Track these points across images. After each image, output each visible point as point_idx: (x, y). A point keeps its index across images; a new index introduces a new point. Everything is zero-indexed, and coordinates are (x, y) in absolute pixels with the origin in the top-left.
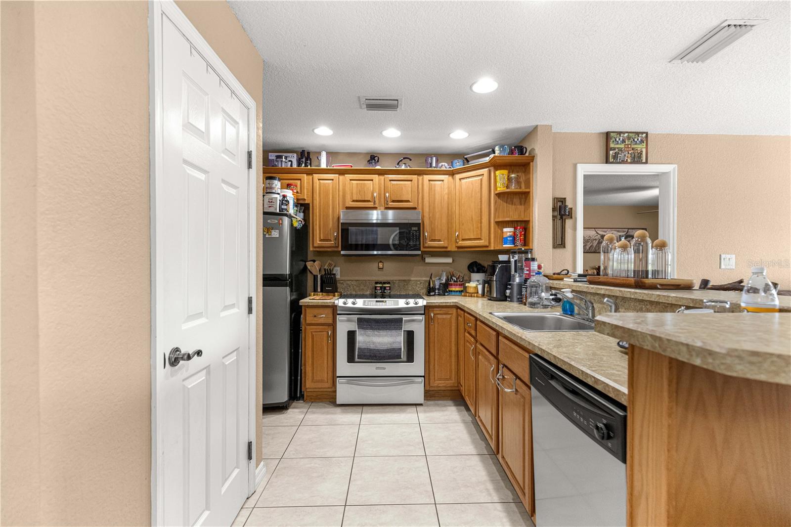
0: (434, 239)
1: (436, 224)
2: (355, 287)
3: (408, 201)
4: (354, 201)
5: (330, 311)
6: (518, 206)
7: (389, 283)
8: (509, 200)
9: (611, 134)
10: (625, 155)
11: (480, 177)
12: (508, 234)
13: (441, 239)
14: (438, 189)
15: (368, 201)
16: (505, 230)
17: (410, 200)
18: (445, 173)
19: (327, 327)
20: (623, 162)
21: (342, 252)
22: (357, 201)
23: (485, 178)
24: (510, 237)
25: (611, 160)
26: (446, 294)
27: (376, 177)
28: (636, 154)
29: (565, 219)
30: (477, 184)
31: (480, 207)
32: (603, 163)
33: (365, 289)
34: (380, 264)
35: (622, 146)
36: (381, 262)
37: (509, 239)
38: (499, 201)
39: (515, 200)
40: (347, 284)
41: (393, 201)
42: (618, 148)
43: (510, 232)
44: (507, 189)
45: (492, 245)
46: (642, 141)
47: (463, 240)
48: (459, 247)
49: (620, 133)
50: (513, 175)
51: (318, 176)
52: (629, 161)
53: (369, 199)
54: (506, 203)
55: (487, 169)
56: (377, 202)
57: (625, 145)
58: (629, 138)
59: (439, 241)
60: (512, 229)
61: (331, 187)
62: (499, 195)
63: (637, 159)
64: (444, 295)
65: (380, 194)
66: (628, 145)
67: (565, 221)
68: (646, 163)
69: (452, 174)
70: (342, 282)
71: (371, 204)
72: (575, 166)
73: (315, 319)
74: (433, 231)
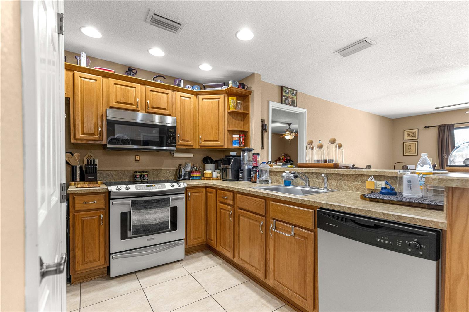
0: (184, 139)
1: (186, 128)
2: (114, 176)
3: (165, 109)
4: (117, 102)
5: (102, 197)
6: (240, 122)
7: (147, 172)
8: (235, 117)
9: (284, 87)
10: (289, 101)
11: (218, 100)
12: (237, 138)
13: (189, 140)
14: (187, 103)
15: (132, 104)
16: (234, 136)
17: (167, 109)
18: (191, 93)
19: (99, 211)
20: (288, 104)
21: (109, 146)
22: (121, 103)
23: (221, 101)
24: (238, 140)
25: (284, 102)
26: (190, 179)
27: (138, 86)
28: (293, 101)
29: (264, 132)
30: (216, 104)
31: (218, 120)
32: (280, 103)
33: (124, 178)
34: (136, 157)
35: (288, 95)
36: (137, 155)
37: (237, 141)
38: (230, 117)
39: (238, 118)
40: (107, 174)
41: (153, 108)
42: (286, 96)
43: (238, 137)
44: (236, 109)
45: (226, 145)
46: (295, 95)
47: (205, 141)
48: (201, 146)
49: (287, 88)
50: (239, 102)
51: (80, 74)
52: (290, 104)
53: (132, 103)
54: (234, 119)
55: (223, 95)
56: (139, 106)
57: (289, 95)
58: (291, 92)
59: (188, 141)
60: (238, 136)
61: (94, 85)
62: (230, 113)
63: (293, 104)
64: (189, 180)
65: (141, 100)
66: (290, 95)
67: (264, 133)
68: (296, 106)
69: (196, 94)
70: (101, 172)
71: (134, 107)
72: (268, 102)
73: (85, 205)
74: (183, 134)
